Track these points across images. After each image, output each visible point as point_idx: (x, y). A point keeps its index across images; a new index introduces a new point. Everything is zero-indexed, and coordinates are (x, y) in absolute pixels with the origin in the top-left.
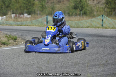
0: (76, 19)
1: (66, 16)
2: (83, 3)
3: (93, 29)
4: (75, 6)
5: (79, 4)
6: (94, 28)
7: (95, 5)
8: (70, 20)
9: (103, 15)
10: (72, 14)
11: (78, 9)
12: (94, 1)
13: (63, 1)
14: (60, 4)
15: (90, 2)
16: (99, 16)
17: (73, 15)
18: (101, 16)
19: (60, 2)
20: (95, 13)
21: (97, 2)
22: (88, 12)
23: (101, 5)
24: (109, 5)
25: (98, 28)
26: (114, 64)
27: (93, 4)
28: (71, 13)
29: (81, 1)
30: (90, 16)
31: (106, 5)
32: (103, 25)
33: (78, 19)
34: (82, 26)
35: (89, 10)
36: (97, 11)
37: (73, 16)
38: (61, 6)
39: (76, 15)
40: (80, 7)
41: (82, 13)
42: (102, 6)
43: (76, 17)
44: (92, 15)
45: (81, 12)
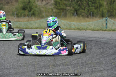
0: (25, 20)
1: (14, 17)
2: (31, 4)
4: (23, 7)
5: (27, 5)
7: (44, 6)
8: (19, 21)
10: (21, 14)
11: (27, 10)
12: (43, 2)
13: (12, 2)
14: (9, 5)
15: (39, 3)
17: (22, 16)
20: (44, 14)
21: (46, 3)
22: (36, 13)
23: (50, 6)
24: (58, 6)
27: (42, 5)
28: (20, 14)
29: (29, 2)
30: (39, 17)
31: (55, 6)
33: (27, 20)
34: (30, 27)
35: (37, 11)
38: (9, 8)
39: (25, 16)
40: (29, 8)
41: (31, 14)
43: (25, 18)
44: (41, 16)
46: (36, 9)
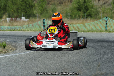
0: (79, 22)
1: (68, 18)
5: (83, 5)
7: (101, 6)
10: (75, 16)
11: (82, 11)
12: (100, 2)
13: (65, 2)
14: (61, 5)
15: (96, 3)
17: (76, 18)
18: (105, 18)
19: (62, 3)
20: (101, 15)
21: (104, 3)
22: (93, 14)
23: (108, 5)
25: (101, 31)
27: (98, 5)
29: (85, 2)
30: (95, 19)
32: (108, 29)
33: (81, 22)
35: (94, 12)
36: (104, 13)
38: (63, 8)
39: (79, 17)
40: (84, 8)
42: (109, 7)
45: (85, 14)
46: (92, 9)
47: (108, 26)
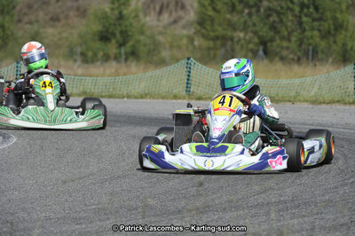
0: (108, 72)
1: (75, 61)
2: (127, 23)
3: (161, 100)
4: (102, 32)
5: (114, 25)
6: (163, 98)
7: (165, 27)
8: (90, 76)
9: (189, 59)
10: (95, 55)
11: (113, 41)
12: (161, 18)
13: (67, 17)
14: (57, 23)
15: (150, 20)
16: (177, 61)
17: (98, 60)
18: (184, 61)
19: (58, 20)
20: (165, 54)
21: (172, 19)
22: (142, 50)
23: (184, 27)
24: (208, 27)
25: (175, 97)
26: (224, 209)
27: (158, 26)
28: (90, 54)
29: (121, 17)
30: (151, 62)
31: (198, 28)
32: (192, 90)
33: (113, 70)
34: (125, 92)
35: (145, 45)
36: (171, 47)
37: (99, 63)
38: (60, 33)
39: (107, 58)
40: (118, 35)
41: (126, 54)
42: (185, 32)
43: (107, 65)
44: (155, 58)
45: (123, 50)
46: (142, 38)
47: (193, 83)
